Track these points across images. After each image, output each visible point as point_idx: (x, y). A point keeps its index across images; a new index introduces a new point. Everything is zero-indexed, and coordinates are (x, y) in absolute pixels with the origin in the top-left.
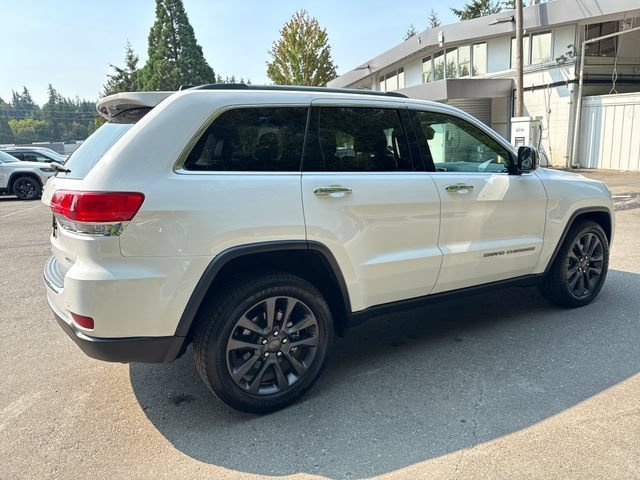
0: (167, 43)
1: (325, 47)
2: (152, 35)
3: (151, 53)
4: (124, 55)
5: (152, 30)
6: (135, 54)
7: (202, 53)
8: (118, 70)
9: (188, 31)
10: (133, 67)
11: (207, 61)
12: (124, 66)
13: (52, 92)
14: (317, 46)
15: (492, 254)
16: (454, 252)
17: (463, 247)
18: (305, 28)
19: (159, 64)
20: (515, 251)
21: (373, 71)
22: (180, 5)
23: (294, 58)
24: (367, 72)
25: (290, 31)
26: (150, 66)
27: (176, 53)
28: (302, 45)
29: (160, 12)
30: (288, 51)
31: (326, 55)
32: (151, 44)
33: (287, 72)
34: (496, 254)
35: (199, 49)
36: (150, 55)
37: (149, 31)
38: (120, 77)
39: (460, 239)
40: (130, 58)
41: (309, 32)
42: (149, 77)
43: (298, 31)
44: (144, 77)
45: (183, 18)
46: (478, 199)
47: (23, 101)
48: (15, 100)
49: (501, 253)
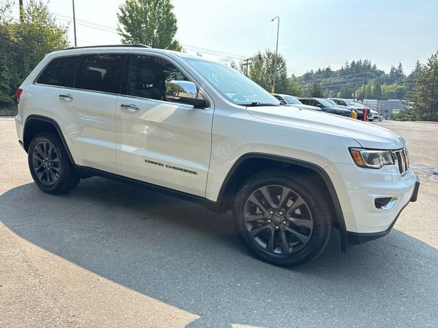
13: (418, 65)
15: (153, 163)
16: (123, 150)
17: (131, 149)
20: (174, 168)
34: (156, 163)
39: (131, 144)
46: (141, 118)
47: (397, 72)
48: (392, 72)
49: (160, 164)
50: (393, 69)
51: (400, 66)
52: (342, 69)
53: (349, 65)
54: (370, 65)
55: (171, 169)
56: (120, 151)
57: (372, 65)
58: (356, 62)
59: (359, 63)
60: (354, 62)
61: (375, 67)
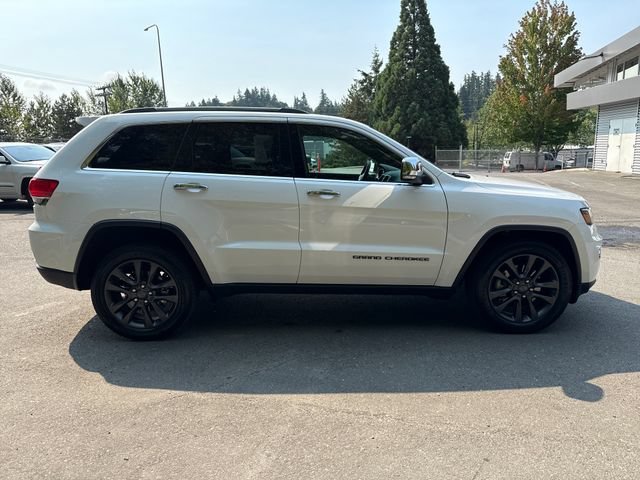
0: (407, 45)
1: (572, 33)
2: (394, 38)
3: (391, 55)
4: (371, 60)
5: (395, 34)
6: (380, 58)
7: (439, 52)
8: (364, 74)
9: (429, 31)
10: (377, 71)
11: (443, 60)
12: (369, 70)
13: (323, 95)
14: (562, 34)
18: (550, 15)
19: (396, 67)
21: (607, 59)
22: (423, 7)
23: (531, 50)
24: (600, 61)
25: (530, 20)
26: (389, 68)
27: (414, 54)
28: (542, 34)
29: (404, 16)
30: (525, 42)
31: (572, 42)
32: (392, 48)
33: (522, 65)
35: (437, 48)
36: (390, 58)
37: (392, 35)
38: (365, 81)
40: (376, 62)
41: (553, 19)
42: (386, 79)
43: (541, 19)
44: (382, 79)
45: (424, 19)
46: (344, 205)
47: (301, 105)
48: (296, 104)
49: (376, 258)
50: (296, 100)
51: (304, 97)
52: (234, 101)
53: (243, 94)
54: (268, 95)
55: (393, 260)
56: (308, 252)
57: (271, 96)
58: (251, 91)
59: (255, 92)
60: (247, 91)
61: (275, 98)
